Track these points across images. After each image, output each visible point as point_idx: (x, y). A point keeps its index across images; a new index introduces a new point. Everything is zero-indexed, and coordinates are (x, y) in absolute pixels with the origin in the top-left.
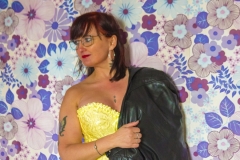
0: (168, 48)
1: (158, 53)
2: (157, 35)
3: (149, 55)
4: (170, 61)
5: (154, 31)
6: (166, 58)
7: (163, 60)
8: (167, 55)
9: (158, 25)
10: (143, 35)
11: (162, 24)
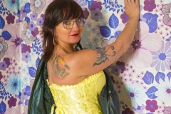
0: (165, 26)
1: (157, 30)
2: (156, 16)
3: (150, 32)
4: (167, 37)
5: (153, 12)
6: (164, 35)
7: (161, 36)
8: (165, 32)
9: (157, 8)
10: (145, 16)
11: (161, 7)
